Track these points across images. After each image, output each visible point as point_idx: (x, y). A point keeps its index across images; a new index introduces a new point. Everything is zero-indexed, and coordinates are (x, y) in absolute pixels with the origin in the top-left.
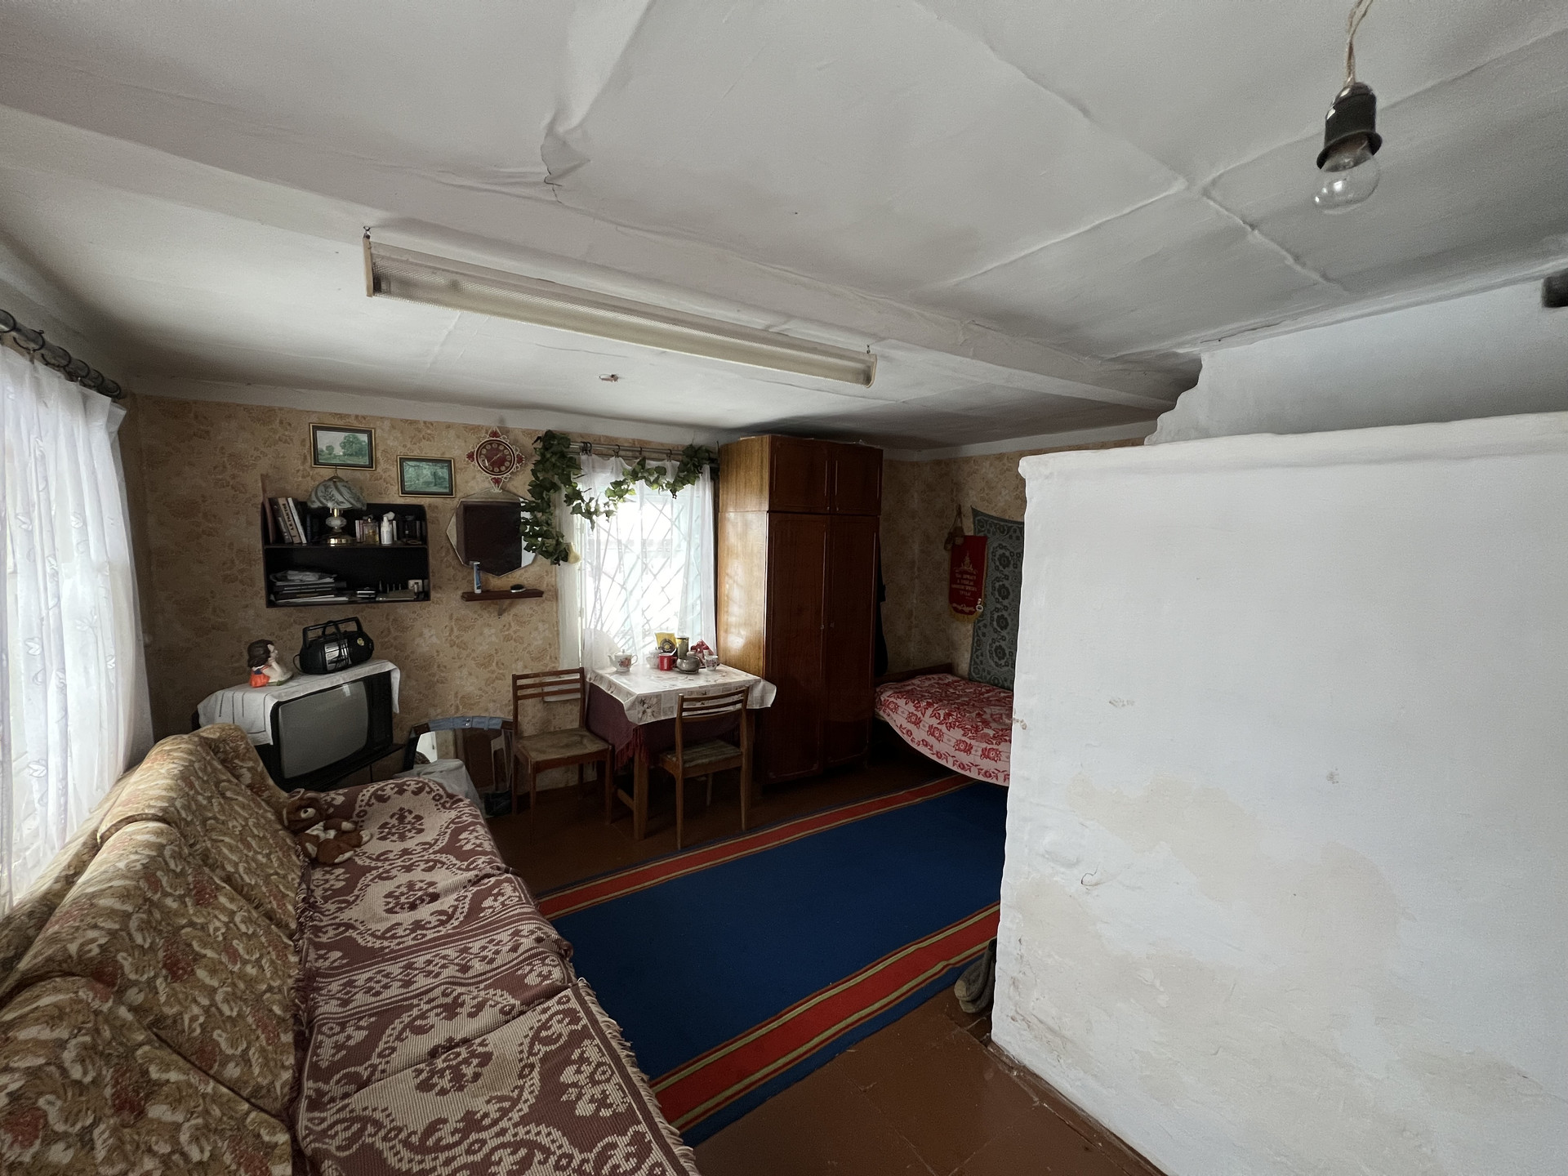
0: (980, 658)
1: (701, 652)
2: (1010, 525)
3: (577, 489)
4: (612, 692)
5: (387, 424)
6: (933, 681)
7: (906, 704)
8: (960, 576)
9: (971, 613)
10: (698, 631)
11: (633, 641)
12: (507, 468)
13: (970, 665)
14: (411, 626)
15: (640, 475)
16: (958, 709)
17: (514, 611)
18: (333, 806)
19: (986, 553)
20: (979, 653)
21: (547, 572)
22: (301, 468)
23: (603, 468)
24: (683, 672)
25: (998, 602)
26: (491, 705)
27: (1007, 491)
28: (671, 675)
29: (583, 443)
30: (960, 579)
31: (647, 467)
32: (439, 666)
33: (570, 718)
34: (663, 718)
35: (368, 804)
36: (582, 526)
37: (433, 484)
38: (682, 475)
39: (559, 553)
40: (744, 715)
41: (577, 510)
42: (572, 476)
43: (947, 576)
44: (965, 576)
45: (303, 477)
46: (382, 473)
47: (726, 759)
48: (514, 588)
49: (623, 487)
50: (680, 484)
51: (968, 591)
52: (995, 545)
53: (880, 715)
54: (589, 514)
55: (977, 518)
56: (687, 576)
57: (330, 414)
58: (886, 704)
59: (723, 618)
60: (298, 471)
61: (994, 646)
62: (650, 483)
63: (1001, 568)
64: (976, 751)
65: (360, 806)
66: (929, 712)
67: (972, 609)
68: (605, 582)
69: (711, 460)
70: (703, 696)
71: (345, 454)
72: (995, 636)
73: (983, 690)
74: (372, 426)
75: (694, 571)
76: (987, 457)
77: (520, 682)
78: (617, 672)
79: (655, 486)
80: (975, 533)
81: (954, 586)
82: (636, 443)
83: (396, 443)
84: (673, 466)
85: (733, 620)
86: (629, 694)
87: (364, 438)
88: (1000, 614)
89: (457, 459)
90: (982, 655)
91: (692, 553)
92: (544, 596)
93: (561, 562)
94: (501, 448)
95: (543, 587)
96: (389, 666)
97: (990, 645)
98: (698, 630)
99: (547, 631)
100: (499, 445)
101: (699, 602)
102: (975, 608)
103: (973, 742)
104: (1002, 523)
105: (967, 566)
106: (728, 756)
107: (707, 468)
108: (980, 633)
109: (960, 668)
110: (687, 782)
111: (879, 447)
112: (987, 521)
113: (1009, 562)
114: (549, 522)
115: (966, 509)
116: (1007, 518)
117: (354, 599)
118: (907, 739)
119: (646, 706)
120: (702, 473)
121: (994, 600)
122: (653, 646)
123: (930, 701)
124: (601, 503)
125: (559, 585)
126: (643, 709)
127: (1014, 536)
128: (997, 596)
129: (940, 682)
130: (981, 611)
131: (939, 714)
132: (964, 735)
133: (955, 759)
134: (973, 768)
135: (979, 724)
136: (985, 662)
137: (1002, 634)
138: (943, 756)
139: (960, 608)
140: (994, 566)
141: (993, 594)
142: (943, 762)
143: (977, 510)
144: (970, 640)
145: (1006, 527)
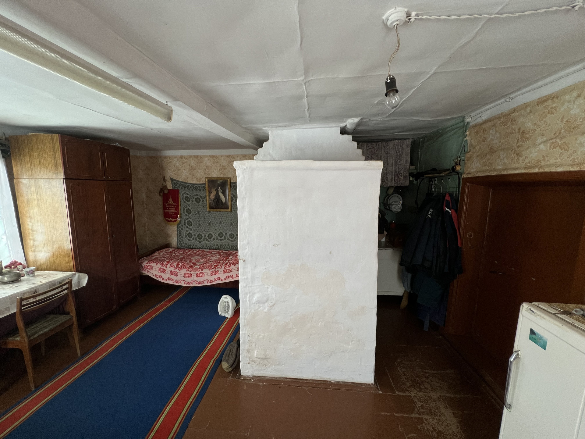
0: (181, 239)
1: (16, 267)
2: (189, 185)
6: (163, 253)
7: (156, 265)
8: (168, 206)
9: (175, 221)
13: (177, 242)
16: (181, 261)
19: (179, 196)
20: (181, 237)
25: (187, 216)
27: (186, 171)
30: (168, 207)
40: (70, 296)
43: (161, 206)
44: (170, 206)
47: (62, 324)
51: (172, 212)
52: (183, 193)
53: (143, 273)
55: (173, 182)
58: (146, 267)
61: (187, 233)
63: (186, 202)
64: (194, 275)
66: (169, 265)
67: (175, 219)
70: (34, 293)
72: (187, 229)
73: (187, 251)
76: (175, 157)
80: (173, 188)
81: (166, 211)
85: (38, 243)
88: (188, 220)
90: (182, 237)
97: (185, 233)
98: (7, 254)
102: (177, 219)
103: (192, 272)
104: (185, 184)
105: (171, 202)
106: (63, 321)
108: (180, 229)
109: (172, 244)
111: (127, 148)
112: (178, 184)
113: (190, 199)
115: (167, 178)
116: (187, 182)
118: (160, 280)
121: (185, 215)
123: (168, 261)
127: (191, 189)
128: (186, 213)
129: (167, 252)
130: (180, 220)
131: (174, 265)
132: (187, 271)
133: (184, 281)
134: (193, 283)
135: (192, 265)
136: (184, 240)
137: (190, 228)
138: (179, 282)
139: (169, 220)
140: (183, 201)
141: (184, 212)
142: (179, 284)
143: (173, 179)
144: (176, 232)
145: (187, 186)
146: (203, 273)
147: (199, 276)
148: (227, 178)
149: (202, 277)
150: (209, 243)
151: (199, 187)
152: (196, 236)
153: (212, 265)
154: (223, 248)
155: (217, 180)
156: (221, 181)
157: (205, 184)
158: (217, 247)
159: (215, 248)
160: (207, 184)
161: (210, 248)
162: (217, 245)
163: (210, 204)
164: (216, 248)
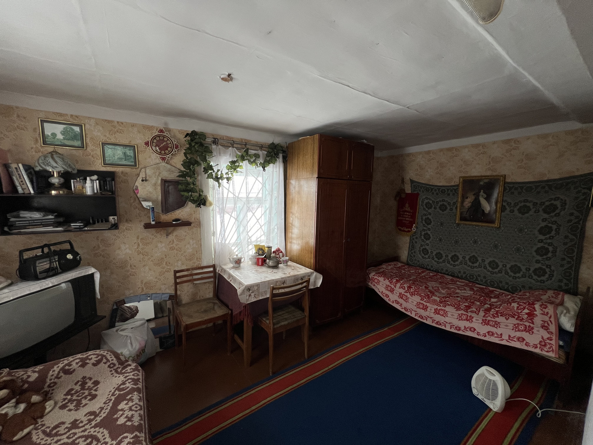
0: (414, 254)
1: (278, 254)
2: (432, 187)
3: (210, 164)
4: (231, 281)
5: (92, 122)
6: (392, 266)
7: (384, 280)
8: (403, 213)
9: (409, 231)
10: (276, 243)
11: (242, 249)
12: (169, 151)
13: (408, 257)
14: (113, 243)
15: (245, 158)
16: (414, 283)
17: (175, 233)
18: (28, 382)
19: (418, 201)
20: (413, 251)
21: (194, 211)
22: (34, 146)
23: (225, 153)
24: (270, 267)
25: (425, 226)
26: (163, 287)
28: (264, 269)
29: (214, 138)
31: (249, 153)
32: (131, 266)
33: (208, 292)
34: (261, 298)
35: (58, 377)
36: (214, 186)
37: (124, 160)
38: (268, 159)
39: (202, 201)
40: (307, 294)
41: (210, 176)
42: (207, 157)
43: (395, 213)
44: (405, 213)
45: (36, 152)
46: (90, 152)
47: (297, 320)
48: (174, 221)
49: (236, 164)
50: (268, 164)
51: (407, 221)
52: (424, 197)
53: (369, 285)
54: (217, 179)
55: (413, 184)
56: (270, 213)
57: (54, 113)
58: (373, 280)
59: (289, 235)
60: (32, 148)
61: (422, 248)
62: (251, 163)
63: (427, 209)
64: (431, 310)
65: (51, 380)
66: (398, 285)
67: (410, 229)
68: (227, 217)
69: (284, 152)
71: (64, 139)
72: (423, 243)
73: (420, 271)
74: (82, 122)
75: (274, 211)
76: (420, 153)
77: (178, 275)
78: (233, 267)
79: (254, 164)
80: (412, 191)
81: (399, 218)
82: (243, 141)
83: (99, 134)
84: (263, 154)
85: (294, 236)
86: (240, 283)
87: (77, 129)
88: (426, 232)
89: (139, 145)
90: (415, 252)
91: (273, 201)
92: (192, 225)
93: (202, 206)
94: (166, 139)
95: (192, 220)
96: (92, 270)
97: (419, 248)
98: (276, 241)
99: (195, 245)
100: (164, 137)
101: (276, 227)
103: (428, 304)
104: (428, 187)
105: (407, 208)
106: (299, 318)
107: (281, 155)
108: (414, 242)
109: (402, 258)
110: (275, 336)
111: (372, 145)
112: (418, 186)
113: (432, 206)
114: (195, 183)
115: (407, 178)
116: (431, 184)
117: (69, 229)
118: (386, 299)
119: (251, 291)
120: (279, 158)
121: (422, 225)
122: (252, 252)
123: (397, 279)
124: (224, 172)
125: (201, 218)
126: (249, 294)
127: (435, 193)
128: (424, 223)
129: (395, 266)
130: (414, 230)
131: (404, 286)
132: (421, 300)
133: (416, 312)
134: (428, 319)
135: (429, 293)
136: (416, 256)
137: (427, 242)
138: (409, 310)
139: (402, 229)
140: (422, 208)
141: (422, 222)
142: (409, 314)
143: (413, 180)
144: (408, 245)
145: (430, 189)
146: (445, 310)
147: (439, 314)
148: (498, 176)
149: (443, 315)
150: (452, 267)
151: (448, 190)
152: (434, 254)
153: (461, 303)
154: (474, 279)
155: (479, 181)
156: (486, 181)
157: (458, 186)
158: (464, 276)
159: (460, 276)
160: (461, 186)
161: (453, 274)
162: (464, 273)
163: (461, 213)
164: (462, 276)
